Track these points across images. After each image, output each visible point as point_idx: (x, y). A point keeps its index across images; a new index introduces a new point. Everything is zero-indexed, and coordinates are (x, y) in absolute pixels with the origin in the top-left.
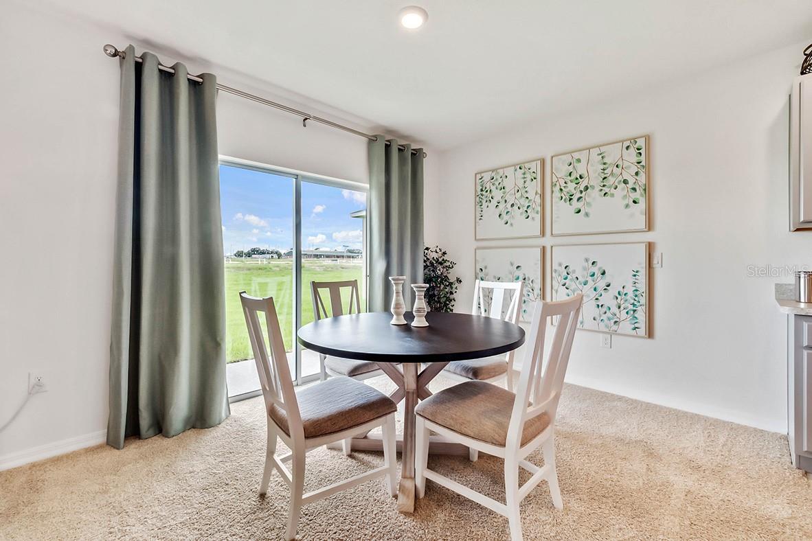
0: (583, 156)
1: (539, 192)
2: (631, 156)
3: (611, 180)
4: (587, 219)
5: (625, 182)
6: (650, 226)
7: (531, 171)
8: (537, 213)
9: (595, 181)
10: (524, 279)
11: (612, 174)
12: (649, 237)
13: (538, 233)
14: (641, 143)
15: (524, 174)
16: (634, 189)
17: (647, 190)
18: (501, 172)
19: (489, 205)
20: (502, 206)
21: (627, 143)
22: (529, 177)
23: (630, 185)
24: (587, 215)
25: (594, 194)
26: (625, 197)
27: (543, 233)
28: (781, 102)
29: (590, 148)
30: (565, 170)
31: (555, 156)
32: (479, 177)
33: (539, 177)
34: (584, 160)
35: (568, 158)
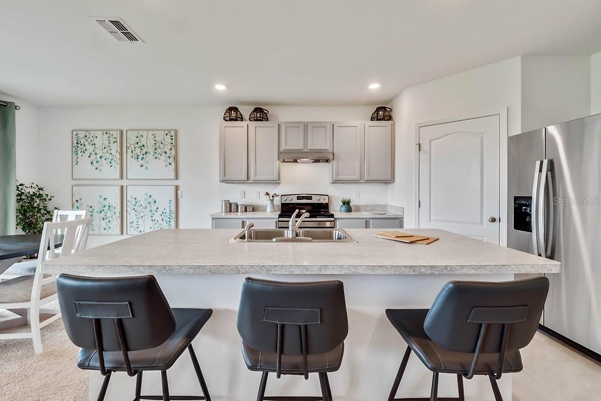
0: (144, 133)
1: (119, 151)
2: (168, 139)
3: (159, 151)
4: (146, 171)
5: (166, 153)
6: (177, 177)
8: (118, 164)
9: (151, 149)
10: (109, 207)
11: (159, 147)
12: (176, 183)
13: (118, 177)
14: (173, 133)
15: (109, 137)
16: (170, 157)
17: (176, 158)
18: (92, 133)
20: (93, 157)
21: (166, 132)
22: (112, 141)
23: (168, 155)
24: (147, 168)
25: (150, 157)
26: (165, 161)
27: (121, 178)
29: (148, 130)
30: (134, 140)
31: (128, 130)
32: (75, 133)
33: (118, 141)
34: (145, 136)
35: (136, 133)
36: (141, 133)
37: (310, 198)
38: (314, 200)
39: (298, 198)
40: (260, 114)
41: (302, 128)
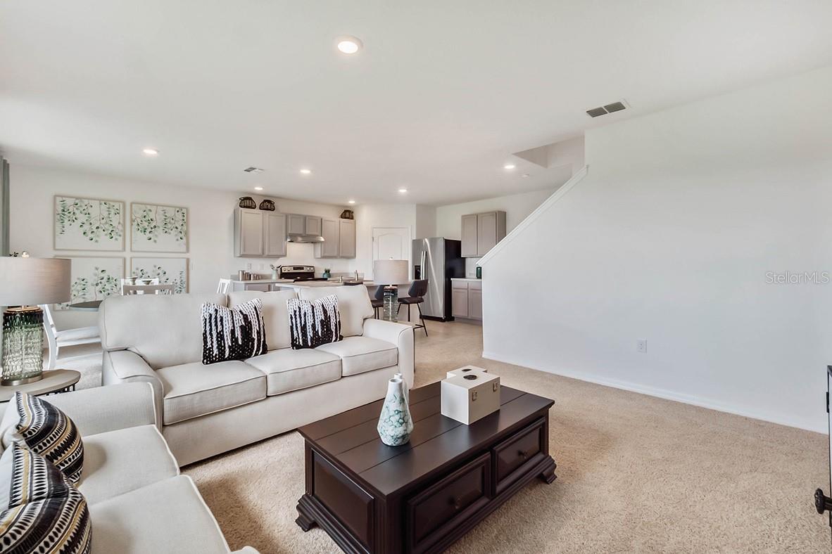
0: (153, 209)
1: (121, 222)
2: (179, 216)
3: (169, 226)
4: (154, 243)
5: (177, 228)
6: (188, 250)
7: (115, 208)
8: (120, 236)
9: (160, 224)
10: (109, 279)
12: (187, 255)
13: (121, 249)
14: (184, 211)
15: (109, 208)
16: (181, 232)
17: (186, 233)
18: (86, 202)
19: (73, 223)
20: (86, 227)
21: (178, 209)
22: (113, 212)
23: (179, 230)
24: (155, 241)
25: (160, 231)
26: (176, 235)
27: (124, 249)
28: (233, 210)
29: (157, 206)
30: (141, 213)
31: (134, 203)
32: (59, 199)
33: (121, 213)
34: (154, 212)
35: (143, 207)
36: (149, 207)
37: (303, 269)
38: (304, 271)
39: (294, 269)
40: (268, 205)
41: (302, 220)
